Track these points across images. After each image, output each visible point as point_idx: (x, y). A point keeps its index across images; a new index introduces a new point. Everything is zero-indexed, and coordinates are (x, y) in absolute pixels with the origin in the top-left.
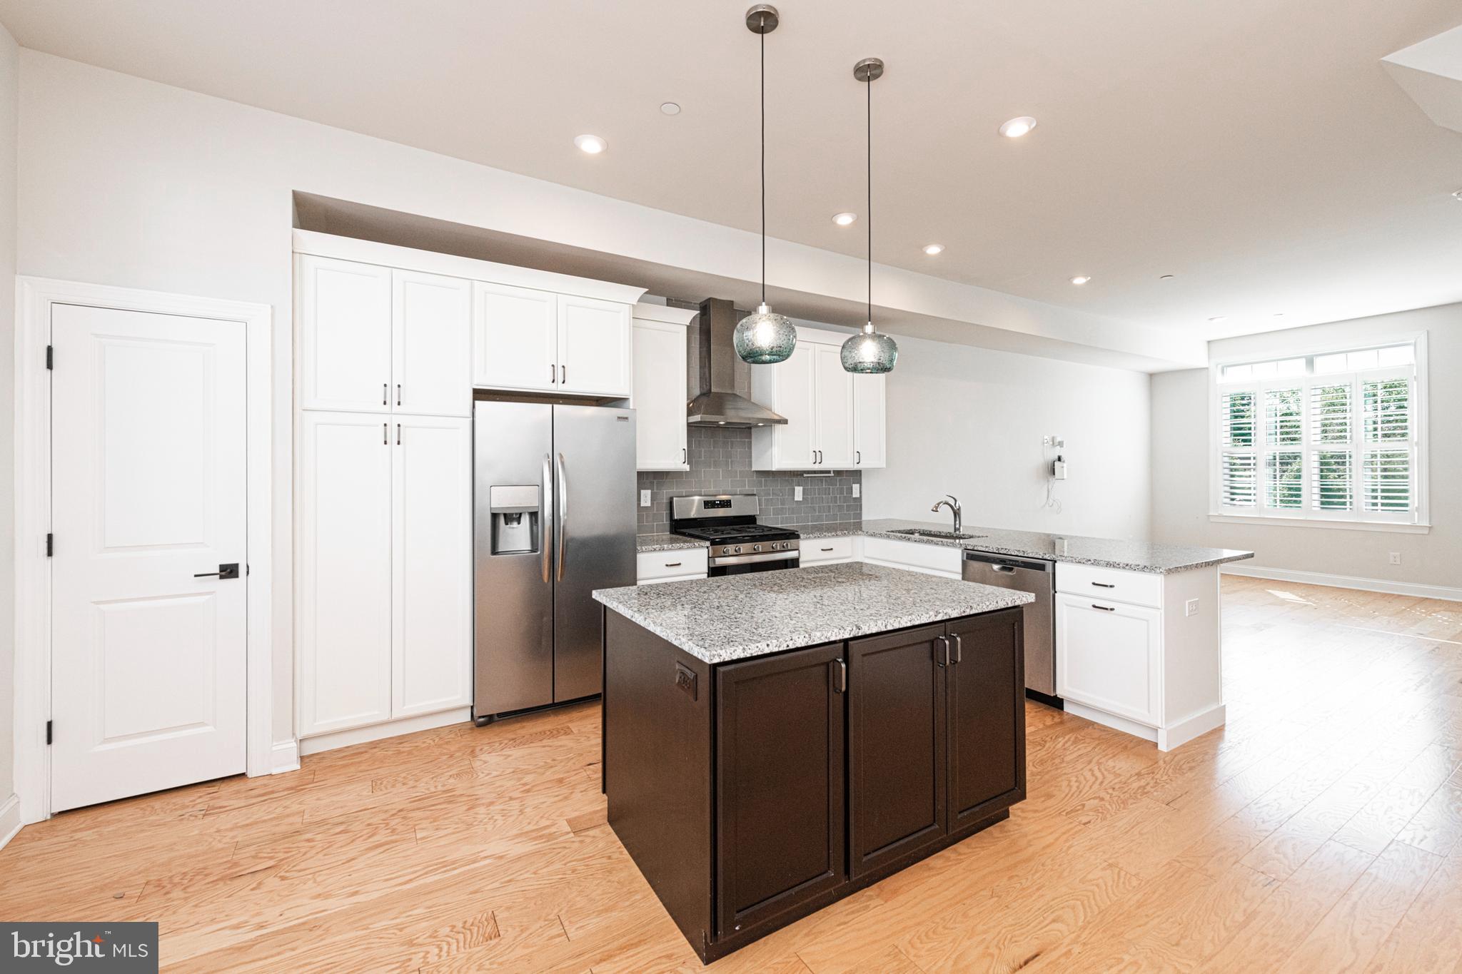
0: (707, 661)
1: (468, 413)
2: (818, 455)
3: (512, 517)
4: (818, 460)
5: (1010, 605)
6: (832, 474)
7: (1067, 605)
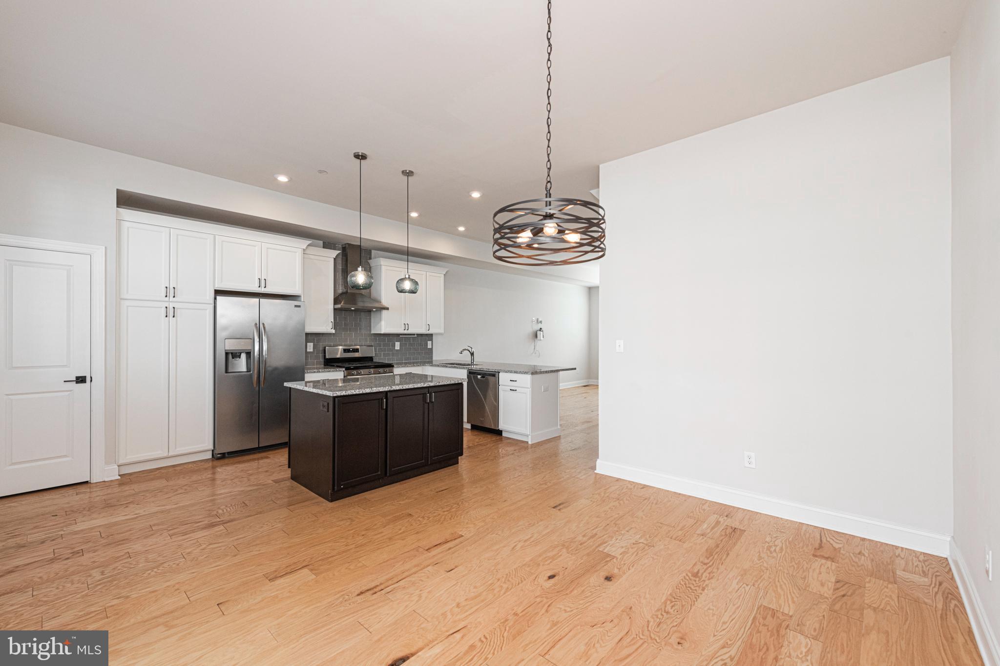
0: (331, 395)
1: (212, 301)
2: (406, 326)
3: (236, 355)
4: (407, 328)
5: (456, 382)
6: (416, 336)
7: (503, 390)
